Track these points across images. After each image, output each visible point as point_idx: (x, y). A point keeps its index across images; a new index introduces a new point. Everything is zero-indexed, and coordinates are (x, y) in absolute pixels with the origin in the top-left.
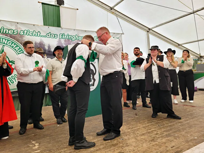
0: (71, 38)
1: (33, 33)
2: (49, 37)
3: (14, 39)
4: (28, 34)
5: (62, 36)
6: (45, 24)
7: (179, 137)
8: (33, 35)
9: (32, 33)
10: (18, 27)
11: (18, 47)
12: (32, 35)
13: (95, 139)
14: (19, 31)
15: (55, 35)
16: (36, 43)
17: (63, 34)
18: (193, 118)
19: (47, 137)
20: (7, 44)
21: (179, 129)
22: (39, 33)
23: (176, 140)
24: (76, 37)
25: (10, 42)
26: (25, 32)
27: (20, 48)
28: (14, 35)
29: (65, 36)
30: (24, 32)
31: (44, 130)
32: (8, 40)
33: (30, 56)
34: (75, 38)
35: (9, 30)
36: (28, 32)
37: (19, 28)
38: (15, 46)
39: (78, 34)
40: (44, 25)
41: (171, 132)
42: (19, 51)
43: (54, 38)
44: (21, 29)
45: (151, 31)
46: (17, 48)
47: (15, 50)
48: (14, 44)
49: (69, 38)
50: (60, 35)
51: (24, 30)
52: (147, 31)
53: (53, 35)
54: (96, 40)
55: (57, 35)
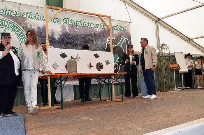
0: (76, 25)
1: (36, 16)
2: (52, 21)
3: (16, 22)
4: (31, 18)
5: (66, 21)
8: (36, 19)
9: (35, 16)
10: (21, 9)
11: (20, 32)
12: (35, 18)
14: (22, 13)
15: (58, 19)
16: (38, 28)
17: (67, 19)
20: (9, 27)
22: (42, 17)
24: (81, 23)
25: (11, 26)
26: (28, 14)
28: (17, 18)
29: (70, 21)
30: (27, 15)
32: (10, 23)
34: (79, 23)
35: (11, 12)
36: (31, 15)
37: (22, 10)
38: (16, 30)
39: (83, 20)
42: (21, 36)
43: (58, 22)
44: (24, 11)
45: (160, 22)
46: (19, 33)
47: (17, 34)
48: (15, 27)
49: (74, 24)
50: (64, 19)
51: (27, 13)
52: (156, 21)
53: (57, 20)
54: (102, 28)
55: (60, 20)
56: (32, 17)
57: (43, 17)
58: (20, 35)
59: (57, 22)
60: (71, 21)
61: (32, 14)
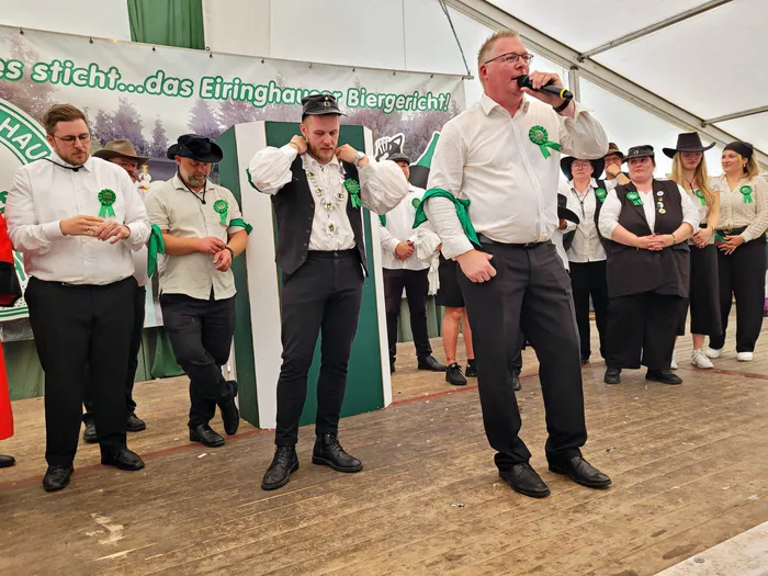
0: (250, 98)
1: (88, 75)
2: (158, 89)
4: (66, 81)
5: (210, 88)
6: (140, 36)
7: (686, 497)
8: (88, 84)
9: (86, 73)
10: (25, 49)
11: (29, 136)
12: (85, 82)
13: (350, 506)
14: (30, 66)
15: (180, 82)
16: (101, 119)
17: (215, 79)
18: (745, 422)
19: (155, 499)
21: (690, 463)
22: (113, 76)
23: (673, 507)
24: (272, 90)
26: (56, 68)
27: (35, 140)
28: (9, 83)
29: (226, 87)
30: (49, 72)
31: (143, 473)
33: (76, 170)
34: (265, 94)
36: (68, 71)
37: (30, 54)
38: (13, 131)
39: (280, 80)
40: (135, 39)
41: (654, 475)
42: (32, 153)
43: (179, 93)
44: (38, 58)
45: (586, 65)
46: (24, 140)
47: (17, 145)
48: (9, 120)
49: (242, 97)
50: (206, 81)
51: (49, 63)
52: (570, 65)
53: (176, 83)
54: (356, 104)
55: (190, 84)
56: (71, 79)
57: (117, 76)
58: (27, 147)
59: (175, 91)
60: (230, 86)
61: (71, 68)
